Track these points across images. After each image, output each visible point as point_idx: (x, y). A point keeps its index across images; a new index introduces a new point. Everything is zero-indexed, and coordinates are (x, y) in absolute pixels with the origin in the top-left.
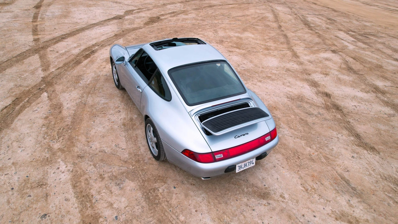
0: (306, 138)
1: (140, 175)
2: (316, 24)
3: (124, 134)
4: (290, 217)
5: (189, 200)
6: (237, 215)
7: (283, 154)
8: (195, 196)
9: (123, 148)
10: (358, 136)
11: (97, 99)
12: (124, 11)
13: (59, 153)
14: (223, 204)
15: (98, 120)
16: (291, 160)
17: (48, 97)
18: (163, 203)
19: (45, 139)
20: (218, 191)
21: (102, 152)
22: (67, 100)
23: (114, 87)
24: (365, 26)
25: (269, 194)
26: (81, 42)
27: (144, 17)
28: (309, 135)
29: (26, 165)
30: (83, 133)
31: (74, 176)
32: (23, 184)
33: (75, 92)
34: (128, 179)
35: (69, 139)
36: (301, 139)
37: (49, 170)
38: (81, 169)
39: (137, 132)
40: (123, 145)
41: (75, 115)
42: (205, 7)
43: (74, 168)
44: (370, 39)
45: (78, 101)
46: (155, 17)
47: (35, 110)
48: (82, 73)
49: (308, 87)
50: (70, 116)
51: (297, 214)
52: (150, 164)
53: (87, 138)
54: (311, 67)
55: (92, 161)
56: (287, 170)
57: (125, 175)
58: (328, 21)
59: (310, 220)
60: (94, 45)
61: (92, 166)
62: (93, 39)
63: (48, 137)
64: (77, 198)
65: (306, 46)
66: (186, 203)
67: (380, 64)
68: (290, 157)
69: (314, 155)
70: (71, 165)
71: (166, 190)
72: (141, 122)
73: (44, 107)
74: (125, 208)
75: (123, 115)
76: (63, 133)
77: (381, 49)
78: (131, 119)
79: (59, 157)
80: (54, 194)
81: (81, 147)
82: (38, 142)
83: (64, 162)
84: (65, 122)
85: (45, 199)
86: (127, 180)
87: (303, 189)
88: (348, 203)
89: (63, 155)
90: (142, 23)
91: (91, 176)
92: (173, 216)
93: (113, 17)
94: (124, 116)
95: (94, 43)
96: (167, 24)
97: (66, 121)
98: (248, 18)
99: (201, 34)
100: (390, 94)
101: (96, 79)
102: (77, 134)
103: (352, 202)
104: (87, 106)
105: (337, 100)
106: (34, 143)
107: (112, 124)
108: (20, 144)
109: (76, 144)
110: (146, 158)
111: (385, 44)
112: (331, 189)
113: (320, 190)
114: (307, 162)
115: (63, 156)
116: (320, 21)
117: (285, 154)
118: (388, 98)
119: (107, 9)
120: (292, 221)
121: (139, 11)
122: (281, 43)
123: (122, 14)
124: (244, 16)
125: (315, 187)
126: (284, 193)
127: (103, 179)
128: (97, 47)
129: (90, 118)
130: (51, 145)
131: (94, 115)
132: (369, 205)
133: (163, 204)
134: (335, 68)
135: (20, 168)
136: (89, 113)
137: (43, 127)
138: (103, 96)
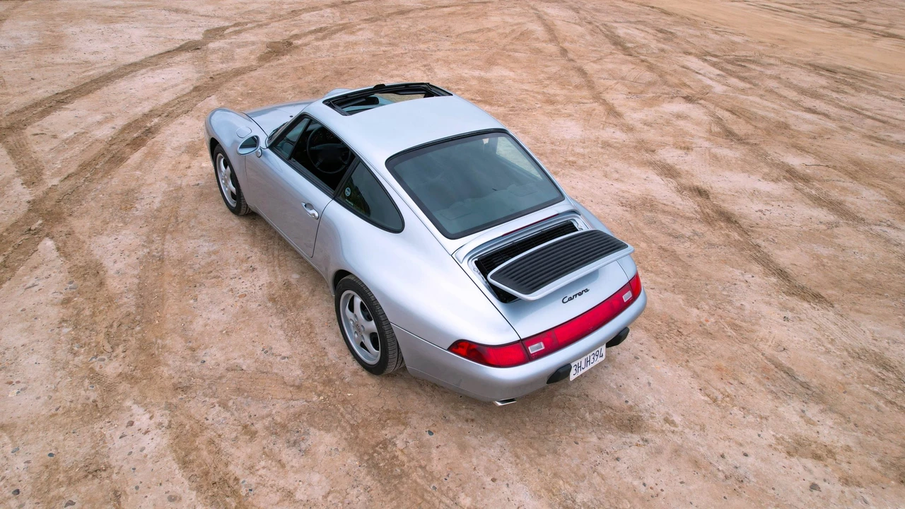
0: (682, 290)
1: (342, 414)
2: (637, 42)
3: (277, 322)
4: (696, 463)
5: (471, 457)
6: (585, 477)
7: (645, 327)
8: (482, 446)
9: (283, 354)
10: (782, 273)
11: (190, 245)
12: (202, 30)
13: (124, 386)
14: (550, 456)
15: (204, 295)
16: (666, 339)
17: (58, 249)
18: (413, 472)
19: (75, 354)
20: (529, 427)
21: (235, 370)
22: (113, 254)
23: (224, 213)
24: (734, 43)
25: (639, 419)
26: (113, 109)
27: (253, 43)
28: (687, 280)
29: (40, 426)
30: (174, 331)
31: (177, 437)
32: (44, 477)
33: (128, 232)
34: (315, 428)
35: (140, 348)
36: (673, 292)
37: (107, 433)
38: (190, 417)
39: (309, 315)
40: (283, 347)
41: (141, 287)
42: (389, 15)
43: (173, 417)
44: (750, 70)
45: (140, 253)
46: (279, 42)
47: (30, 284)
48: (133, 184)
49: (658, 179)
50: (130, 290)
51: (709, 454)
52: (359, 385)
53: (188, 340)
54: (651, 135)
55: (213, 396)
56: (663, 363)
57: (305, 419)
58: (660, 35)
59: (738, 465)
60: (148, 116)
61: (217, 408)
62: (141, 101)
63: (82, 350)
64: (199, 489)
65: (629, 91)
66: (465, 465)
67: (782, 120)
68: (663, 332)
69: (709, 323)
70: (164, 412)
71: (411, 443)
72: (311, 288)
73: (53, 275)
74: (325, 497)
75: (264, 277)
76: (121, 336)
77: (776, 90)
78: (287, 285)
79: (126, 395)
80: (135, 490)
81: (178, 363)
82: (57, 365)
83: (142, 406)
84: (118, 307)
85: (114, 505)
86: (312, 430)
87: (706, 398)
88: (802, 417)
89: (136, 388)
90: (253, 57)
91: (220, 432)
92: (444, 499)
93: (178, 46)
94: (267, 278)
95: (146, 110)
96: (312, 56)
97: (122, 305)
98: (491, 34)
99: (398, 76)
100: (819, 181)
101: (175, 195)
102: (158, 335)
103: (809, 414)
104: (167, 262)
105: (723, 201)
106: (49, 369)
107: (241, 300)
108: (10, 374)
109: (161, 358)
110: (346, 372)
111: (780, 78)
112: (761, 391)
113: (740, 397)
114: (700, 340)
115: (135, 392)
116: (643, 35)
118: (817, 189)
119: (158, 27)
120: (703, 471)
121: (237, 29)
122: (576, 87)
123: (199, 37)
124: (479, 31)
125: (730, 392)
126: (670, 412)
127: (253, 435)
128: (156, 120)
129: (181, 291)
130: (97, 369)
131: (190, 285)
132: (843, 415)
133: (414, 476)
134: (701, 135)
135: (25, 435)
136: (177, 280)
137: (63, 326)
138: (202, 236)
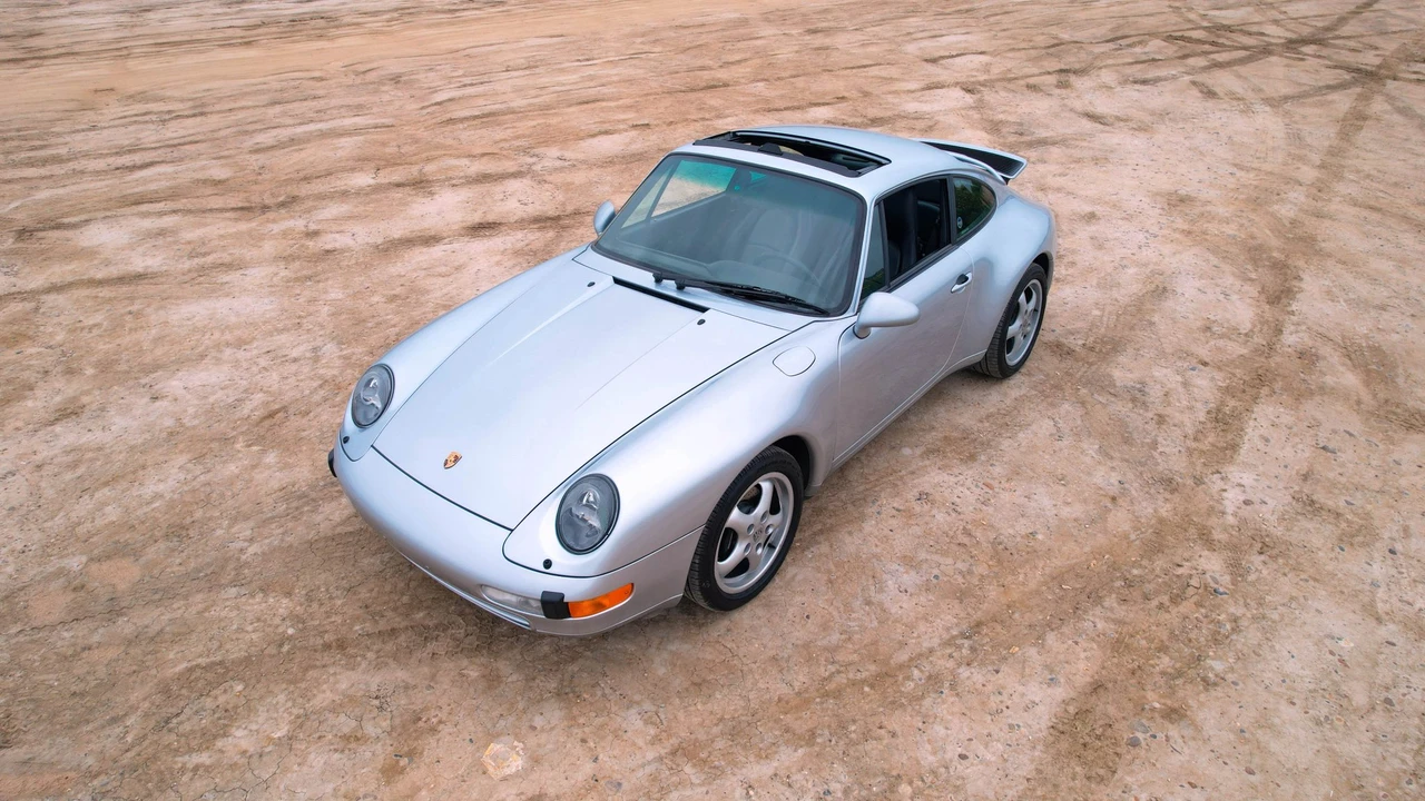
13: (1217, 535)
19: (1235, 620)
29: (1336, 582)
30: (1105, 531)
31: (1219, 462)
37: (1273, 519)
53: (1107, 510)
63: (1222, 617)
76: (1165, 583)
81: (1144, 504)
83: (1222, 504)
86: (1118, 384)
89: (1209, 523)
94: (935, 474)
97: (1113, 620)
102: (1125, 543)
104: (978, 615)
106: (1283, 633)
107: (997, 486)
108: (1336, 677)
115: (1213, 521)
129: (1027, 561)
130: (1228, 577)
135: (1358, 588)
136: (1010, 578)
137: (1216, 676)
138: (868, 603)
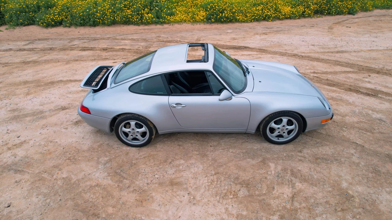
16: (74, 152)
68: (77, 155)
69: (56, 173)
103: (13, 157)
117: (83, 153)
